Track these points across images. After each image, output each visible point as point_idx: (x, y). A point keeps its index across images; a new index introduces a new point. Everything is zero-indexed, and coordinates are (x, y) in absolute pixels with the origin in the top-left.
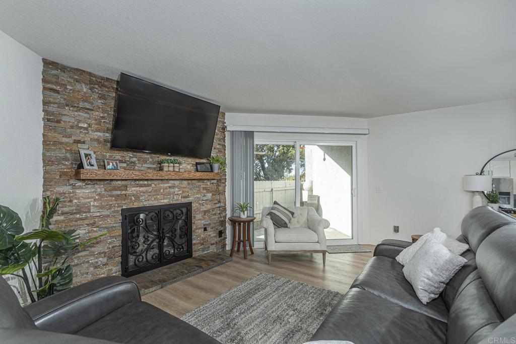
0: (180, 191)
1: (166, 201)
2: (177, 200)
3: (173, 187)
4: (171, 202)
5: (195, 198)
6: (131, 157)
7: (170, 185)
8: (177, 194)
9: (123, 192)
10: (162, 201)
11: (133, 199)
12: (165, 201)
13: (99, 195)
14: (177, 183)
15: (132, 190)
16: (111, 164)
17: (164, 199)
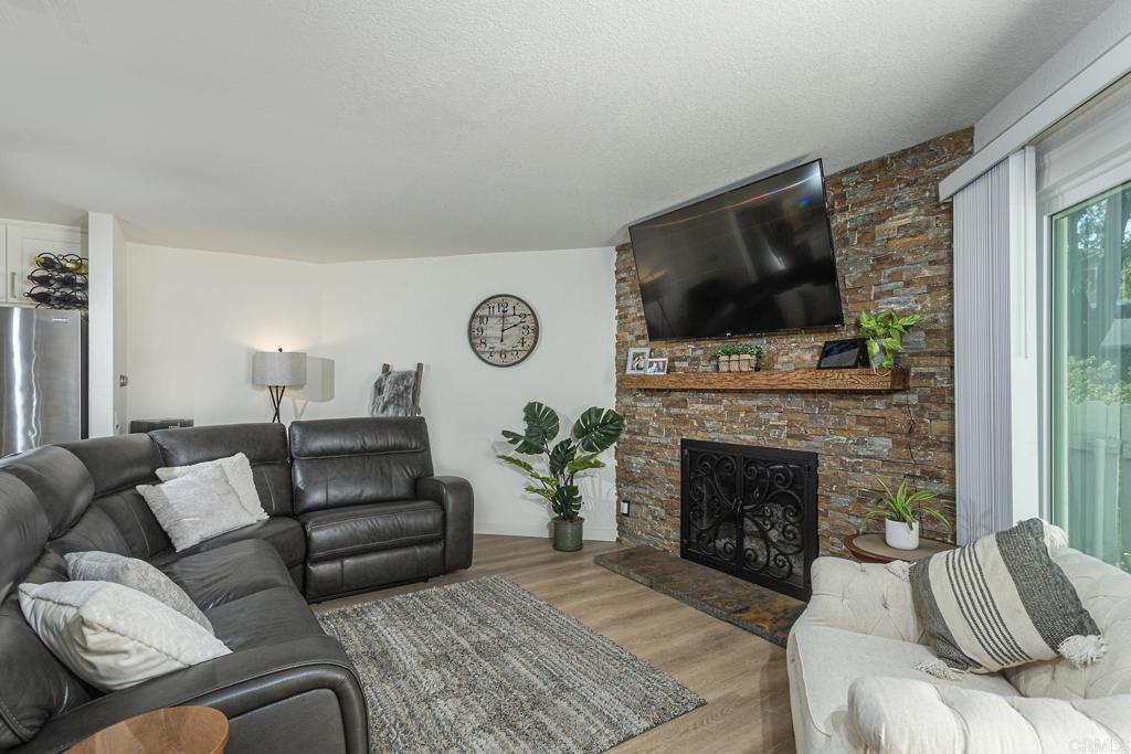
0: (780, 419)
1: (749, 439)
2: (777, 440)
3: (765, 409)
4: (762, 443)
5: (827, 444)
6: (694, 350)
7: (760, 403)
8: (777, 427)
9: (683, 411)
10: (742, 437)
11: (695, 424)
12: (748, 437)
13: (657, 412)
14: (776, 400)
15: (696, 407)
16: (655, 365)
17: (745, 433)
